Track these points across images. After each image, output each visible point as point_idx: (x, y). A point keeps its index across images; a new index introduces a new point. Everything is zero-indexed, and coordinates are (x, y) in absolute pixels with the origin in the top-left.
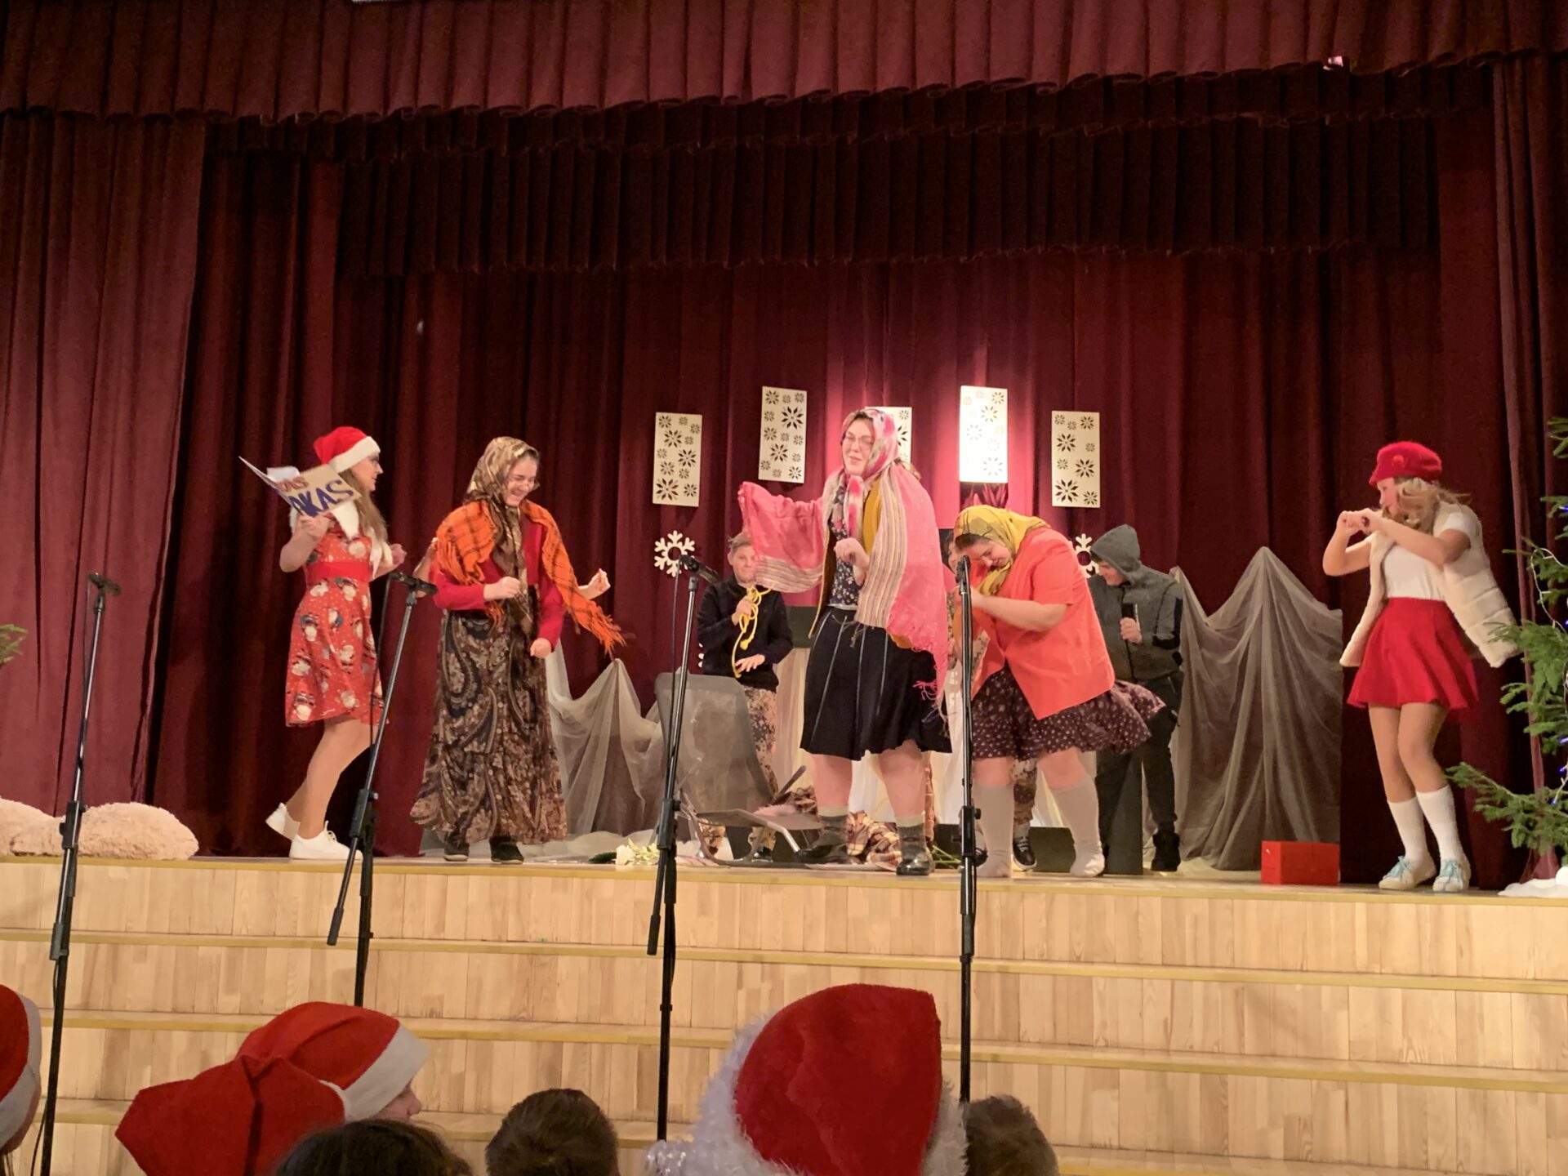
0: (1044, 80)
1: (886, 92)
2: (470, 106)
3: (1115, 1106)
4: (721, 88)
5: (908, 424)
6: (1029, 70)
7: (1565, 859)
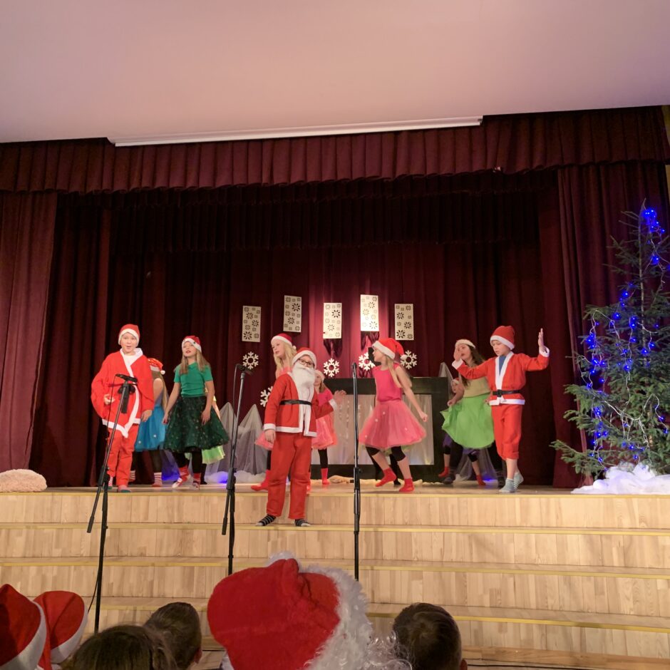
0: (387, 176)
1: (326, 181)
2: (162, 187)
3: (421, 586)
4: (262, 180)
5: (340, 309)
6: (381, 172)
7: (596, 477)
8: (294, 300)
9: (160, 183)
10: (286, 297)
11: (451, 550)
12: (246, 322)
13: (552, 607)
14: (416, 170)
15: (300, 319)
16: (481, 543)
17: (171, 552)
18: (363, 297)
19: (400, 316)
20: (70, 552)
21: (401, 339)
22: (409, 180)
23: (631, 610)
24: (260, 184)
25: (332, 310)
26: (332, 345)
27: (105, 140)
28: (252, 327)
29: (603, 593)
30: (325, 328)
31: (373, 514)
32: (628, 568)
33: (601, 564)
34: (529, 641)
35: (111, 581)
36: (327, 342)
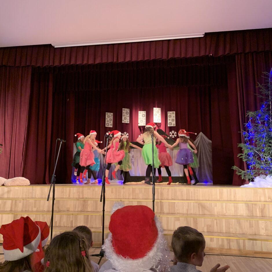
0: (165, 58)
1: (140, 61)
2: (74, 64)
3: (179, 224)
4: (114, 61)
5: (145, 114)
6: (162, 57)
7: (250, 181)
8: (126, 110)
9: (73, 62)
10: (123, 109)
11: (191, 210)
12: (107, 119)
13: (232, 232)
14: (177, 56)
15: (129, 118)
16: (203, 207)
17: (80, 210)
18: (154, 108)
19: (170, 116)
20: (40, 209)
21: (170, 126)
22: (174, 60)
23: (264, 233)
24: (113, 62)
25: (142, 114)
26: (142, 128)
27: (50, 45)
28: (109, 121)
29: (253, 227)
30: (139, 122)
31: (160, 195)
32: (263, 217)
33: (252, 215)
34: (223, 245)
35: (56, 220)
36: (140, 127)
